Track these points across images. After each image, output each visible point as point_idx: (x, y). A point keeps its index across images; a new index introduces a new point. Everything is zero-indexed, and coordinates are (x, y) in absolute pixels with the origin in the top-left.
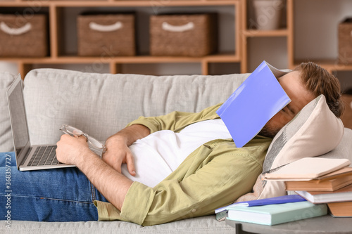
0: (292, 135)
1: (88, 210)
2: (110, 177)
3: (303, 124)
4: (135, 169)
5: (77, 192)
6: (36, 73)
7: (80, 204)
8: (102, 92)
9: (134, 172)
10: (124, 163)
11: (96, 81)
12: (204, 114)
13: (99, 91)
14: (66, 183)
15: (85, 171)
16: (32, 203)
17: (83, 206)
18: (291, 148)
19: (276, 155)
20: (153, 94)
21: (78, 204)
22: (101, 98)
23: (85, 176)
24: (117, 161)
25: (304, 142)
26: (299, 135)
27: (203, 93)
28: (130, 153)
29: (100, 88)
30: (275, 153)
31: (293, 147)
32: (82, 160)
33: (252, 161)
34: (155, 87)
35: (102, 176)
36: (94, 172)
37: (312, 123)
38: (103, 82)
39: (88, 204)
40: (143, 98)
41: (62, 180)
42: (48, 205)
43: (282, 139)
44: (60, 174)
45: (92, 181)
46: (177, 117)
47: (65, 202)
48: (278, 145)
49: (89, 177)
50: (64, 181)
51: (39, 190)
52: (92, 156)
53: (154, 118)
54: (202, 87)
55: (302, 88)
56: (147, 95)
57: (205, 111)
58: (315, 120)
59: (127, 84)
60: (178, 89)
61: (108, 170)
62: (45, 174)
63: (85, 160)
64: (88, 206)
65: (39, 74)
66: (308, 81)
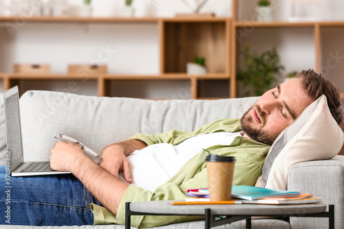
0: (293, 136)
1: (82, 216)
2: (106, 180)
3: (304, 125)
4: (131, 177)
5: (71, 197)
6: (32, 94)
7: (75, 210)
8: (99, 112)
9: (130, 179)
10: (121, 171)
11: (93, 102)
12: (202, 130)
13: (96, 112)
14: (60, 188)
15: (80, 176)
16: (24, 209)
17: (77, 212)
18: (292, 148)
19: (276, 156)
20: (151, 115)
21: (73, 209)
22: (98, 118)
23: (80, 182)
24: (114, 167)
25: (305, 144)
26: (299, 136)
27: (201, 114)
28: (127, 160)
29: (97, 108)
30: (275, 154)
31: (294, 147)
32: (78, 164)
33: (251, 163)
34: (153, 109)
35: (98, 179)
36: (89, 176)
37: (313, 124)
38: (100, 103)
39: (83, 210)
40: (141, 117)
41: (56, 185)
42: (41, 210)
43: (282, 141)
44: (54, 180)
45: (87, 187)
46: (175, 135)
47: (59, 207)
48: (278, 146)
49: (84, 182)
50: (57, 186)
51: (32, 194)
52: (88, 160)
53: (151, 135)
54: (200, 109)
55: (303, 92)
56: (144, 115)
57: (204, 127)
58: (316, 120)
59: (124, 105)
60: (176, 111)
61: (104, 174)
62: (38, 179)
63: (80, 164)
64: (83, 212)
65: (34, 95)
66: (309, 86)
